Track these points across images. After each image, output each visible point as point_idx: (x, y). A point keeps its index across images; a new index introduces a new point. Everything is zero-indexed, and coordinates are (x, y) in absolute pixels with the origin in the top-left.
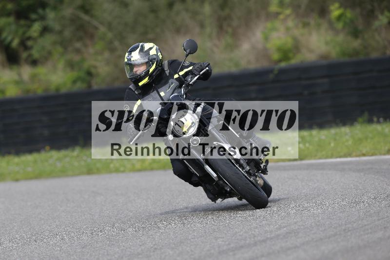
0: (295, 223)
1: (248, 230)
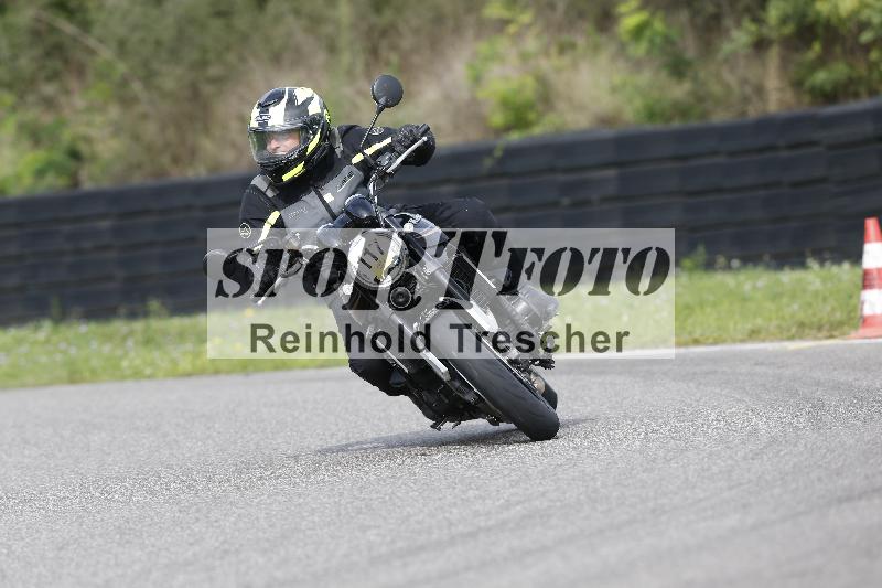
0: (543, 494)
1: (436, 509)
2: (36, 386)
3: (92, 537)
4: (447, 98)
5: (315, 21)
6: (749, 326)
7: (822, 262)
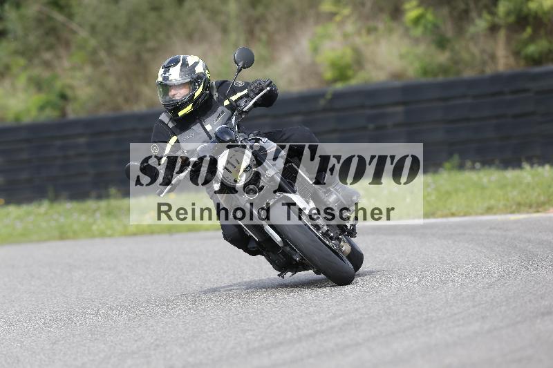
0: (357, 310)
1: (290, 319)
2: (40, 241)
3: (74, 336)
4: (297, 62)
5: (214, 13)
6: (486, 205)
7: (532, 165)
